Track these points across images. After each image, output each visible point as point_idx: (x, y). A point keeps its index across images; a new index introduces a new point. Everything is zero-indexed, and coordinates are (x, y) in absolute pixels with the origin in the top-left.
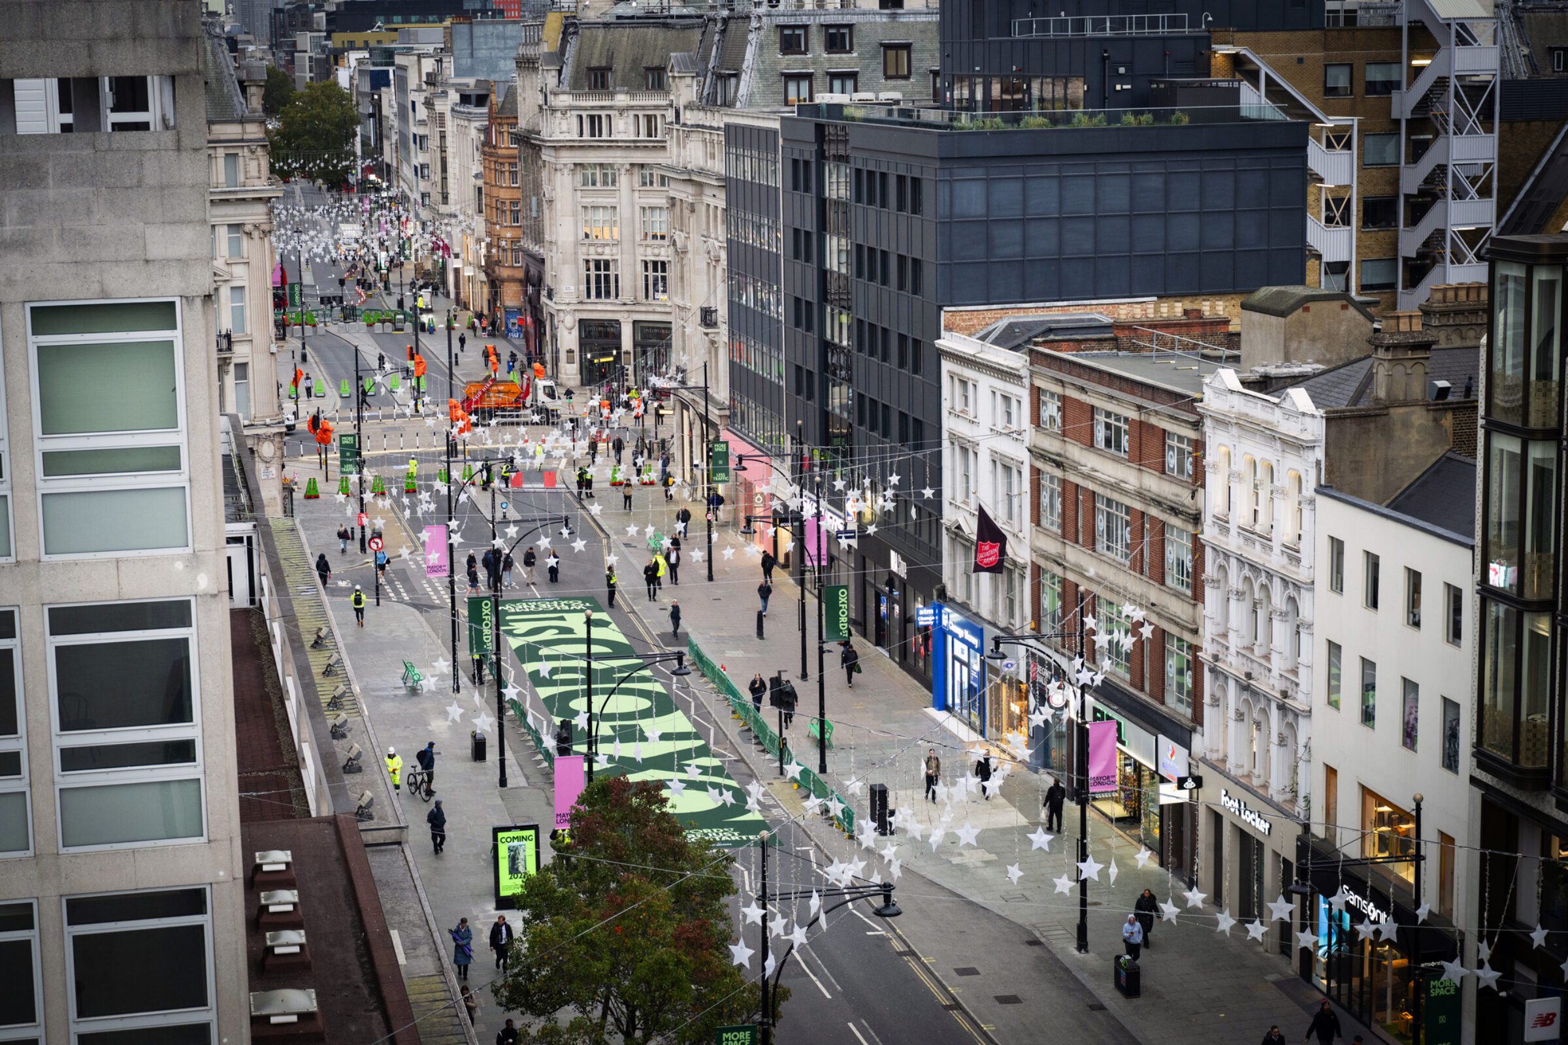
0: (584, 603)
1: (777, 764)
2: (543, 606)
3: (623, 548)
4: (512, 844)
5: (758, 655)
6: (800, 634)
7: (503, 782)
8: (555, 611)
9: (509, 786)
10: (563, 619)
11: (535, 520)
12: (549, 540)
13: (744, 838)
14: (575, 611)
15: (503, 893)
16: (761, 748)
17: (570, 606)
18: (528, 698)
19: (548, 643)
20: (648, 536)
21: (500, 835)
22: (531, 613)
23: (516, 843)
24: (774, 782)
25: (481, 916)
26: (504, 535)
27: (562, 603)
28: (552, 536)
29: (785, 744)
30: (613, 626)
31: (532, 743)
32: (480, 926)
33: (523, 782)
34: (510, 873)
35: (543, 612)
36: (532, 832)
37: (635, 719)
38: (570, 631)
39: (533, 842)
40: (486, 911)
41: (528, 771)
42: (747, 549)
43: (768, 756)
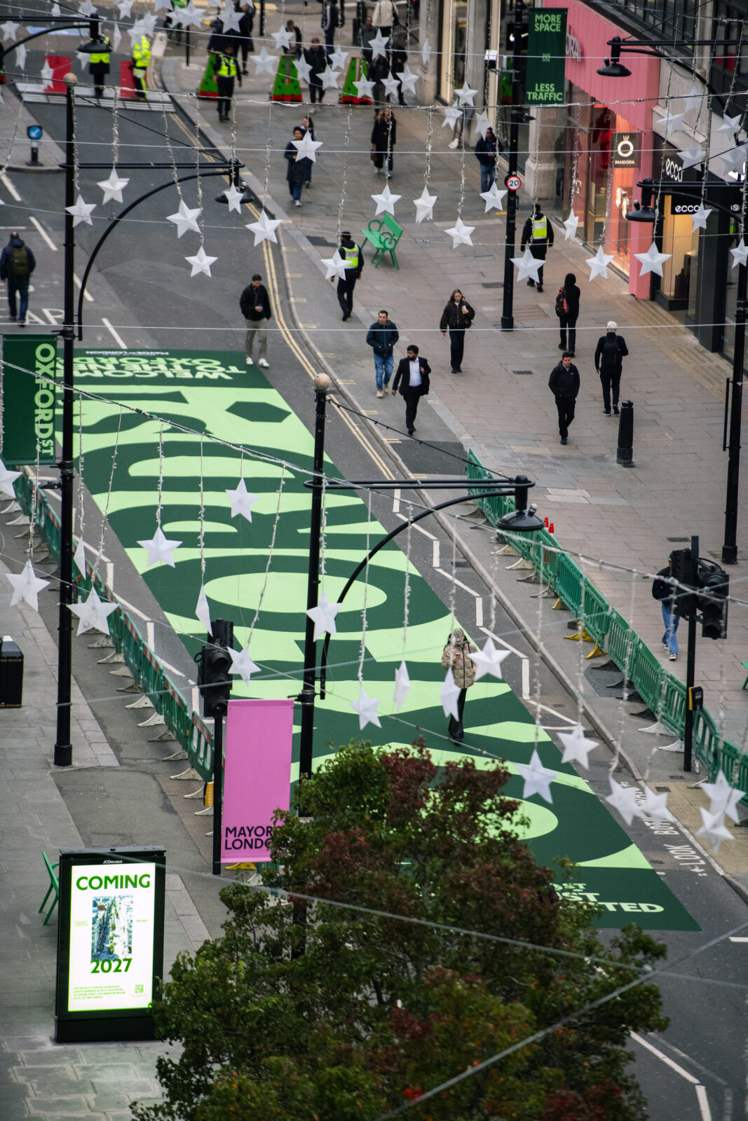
0: (225, 365)
1: (678, 746)
2: (133, 368)
3: (308, 247)
4: (102, 893)
5: (622, 502)
6: (725, 457)
7: (63, 754)
8: (161, 380)
9: (75, 763)
10: (178, 398)
11: (167, 166)
12: (196, 212)
13: (610, 906)
14: (206, 382)
15: (77, 1003)
16: (640, 708)
17: (194, 370)
18: (110, 568)
19: (147, 451)
20: (420, 217)
21: (78, 871)
22: (106, 381)
23: (111, 891)
24: (670, 785)
25: (22, 1054)
26: (95, 195)
27: (177, 363)
28: (205, 205)
29: (699, 703)
30: (293, 421)
31: (125, 671)
32: (21, 1079)
33: (107, 757)
34: (95, 958)
35: (133, 381)
36: (149, 868)
37: (358, 628)
38: (198, 426)
39: (150, 892)
40: (33, 1046)
41: (117, 732)
42: (592, 261)
43: (654, 728)
